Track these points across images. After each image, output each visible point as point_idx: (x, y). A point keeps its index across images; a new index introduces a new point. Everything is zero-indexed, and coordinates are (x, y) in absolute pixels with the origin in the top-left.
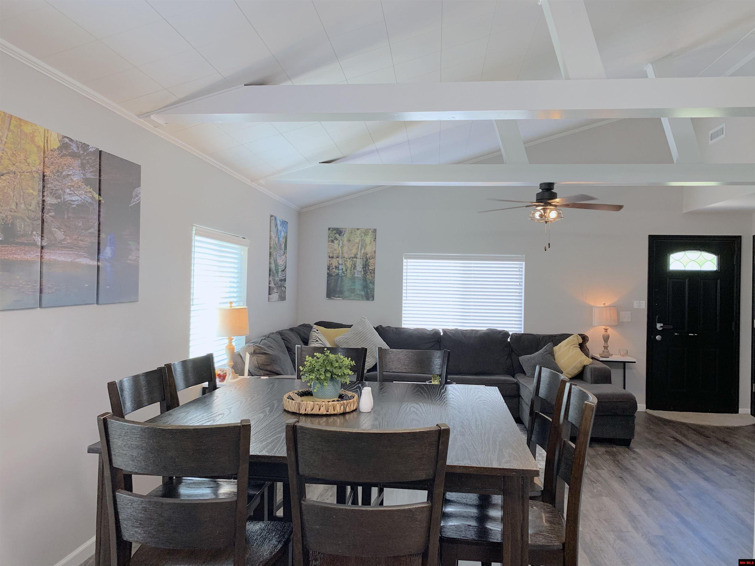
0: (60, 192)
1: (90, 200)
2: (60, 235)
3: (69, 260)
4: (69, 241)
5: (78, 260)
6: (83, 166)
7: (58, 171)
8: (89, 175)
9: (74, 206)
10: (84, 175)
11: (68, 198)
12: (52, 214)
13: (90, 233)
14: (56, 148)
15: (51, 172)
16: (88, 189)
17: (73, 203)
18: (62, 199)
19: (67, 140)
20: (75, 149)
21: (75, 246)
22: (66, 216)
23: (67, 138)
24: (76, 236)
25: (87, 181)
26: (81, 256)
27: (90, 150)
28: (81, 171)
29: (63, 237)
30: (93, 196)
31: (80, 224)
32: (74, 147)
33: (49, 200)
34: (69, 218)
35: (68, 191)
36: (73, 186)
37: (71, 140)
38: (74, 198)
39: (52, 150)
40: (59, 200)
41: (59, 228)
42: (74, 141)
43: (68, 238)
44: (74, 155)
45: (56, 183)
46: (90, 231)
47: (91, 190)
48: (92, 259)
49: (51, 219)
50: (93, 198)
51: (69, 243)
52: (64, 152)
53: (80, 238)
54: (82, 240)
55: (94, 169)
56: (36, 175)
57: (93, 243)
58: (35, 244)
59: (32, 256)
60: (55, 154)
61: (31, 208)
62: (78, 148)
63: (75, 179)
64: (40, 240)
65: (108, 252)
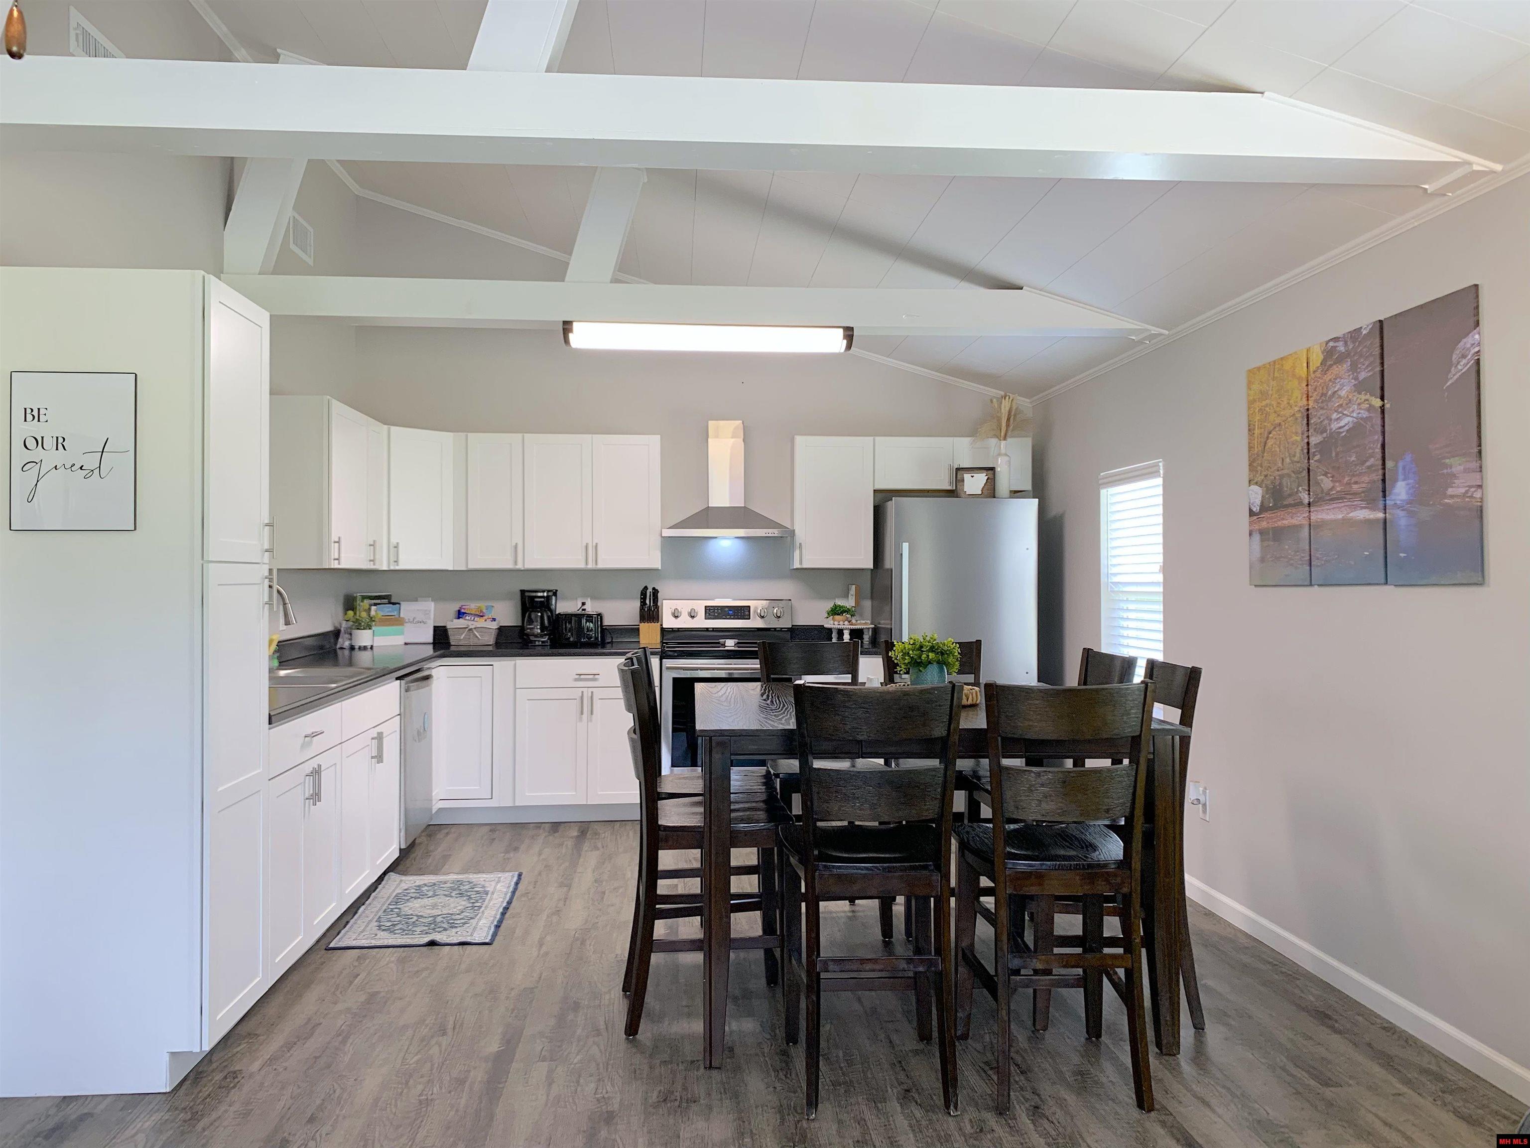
0: (1326, 422)
1: (1365, 414)
2: (1326, 483)
3: (1340, 516)
4: (1338, 489)
5: (1351, 515)
6: (1354, 368)
7: (1322, 395)
8: (1363, 375)
9: (1343, 434)
10: (1356, 379)
11: (1335, 426)
12: (1317, 458)
13: (1369, 467)
14: (1319, 365)
15: (1315, 401)
16: (1363, 397)
17: (1341, 430)
18: (1328, 432)
19: (1331, 344)
20: (1343, 349)
21: (1347, 494)
22: (1334, 455)
23: (1331, 340)
24: (1348, 479)
25: (1360, 387)
26: (1355, 508)
27: (1364, 332)
28: (1351, 376)
29: (1331, 485)
30: (1370, 405)
31: (1353, 459)
32: (1341, 347)
33: (1314, 440)
34: (1337, 455)
35: (1335, 416)
36: (1341, 406)
37: (1336, 339)
38: (1342, 423)
39: (1314, 372)
40: (1325, 435)
41: (1325, 474)
42: (1340, 338)
43: (1337, 484)
44: (1340, 360)
45: (1322, 412)
46: (1368, 464)
47: (1368, 397)
48: (1373, 509)
49: (1317, 464)
50: (1371, 408)
51: (1338, 492)
52: (1329, 363)
53: (1354, 479)
54: (1356, 483)
55: (1372, 359)
56: (1298, 415)
57: (1374, 482)
58: (1301, 503)
59: (1299, 518)
60: (1318, 374)
61: (1296, 459)
62: (1346, 343)
63: (1343, 393)
64: (1306, 496)
65: (1400, 491)
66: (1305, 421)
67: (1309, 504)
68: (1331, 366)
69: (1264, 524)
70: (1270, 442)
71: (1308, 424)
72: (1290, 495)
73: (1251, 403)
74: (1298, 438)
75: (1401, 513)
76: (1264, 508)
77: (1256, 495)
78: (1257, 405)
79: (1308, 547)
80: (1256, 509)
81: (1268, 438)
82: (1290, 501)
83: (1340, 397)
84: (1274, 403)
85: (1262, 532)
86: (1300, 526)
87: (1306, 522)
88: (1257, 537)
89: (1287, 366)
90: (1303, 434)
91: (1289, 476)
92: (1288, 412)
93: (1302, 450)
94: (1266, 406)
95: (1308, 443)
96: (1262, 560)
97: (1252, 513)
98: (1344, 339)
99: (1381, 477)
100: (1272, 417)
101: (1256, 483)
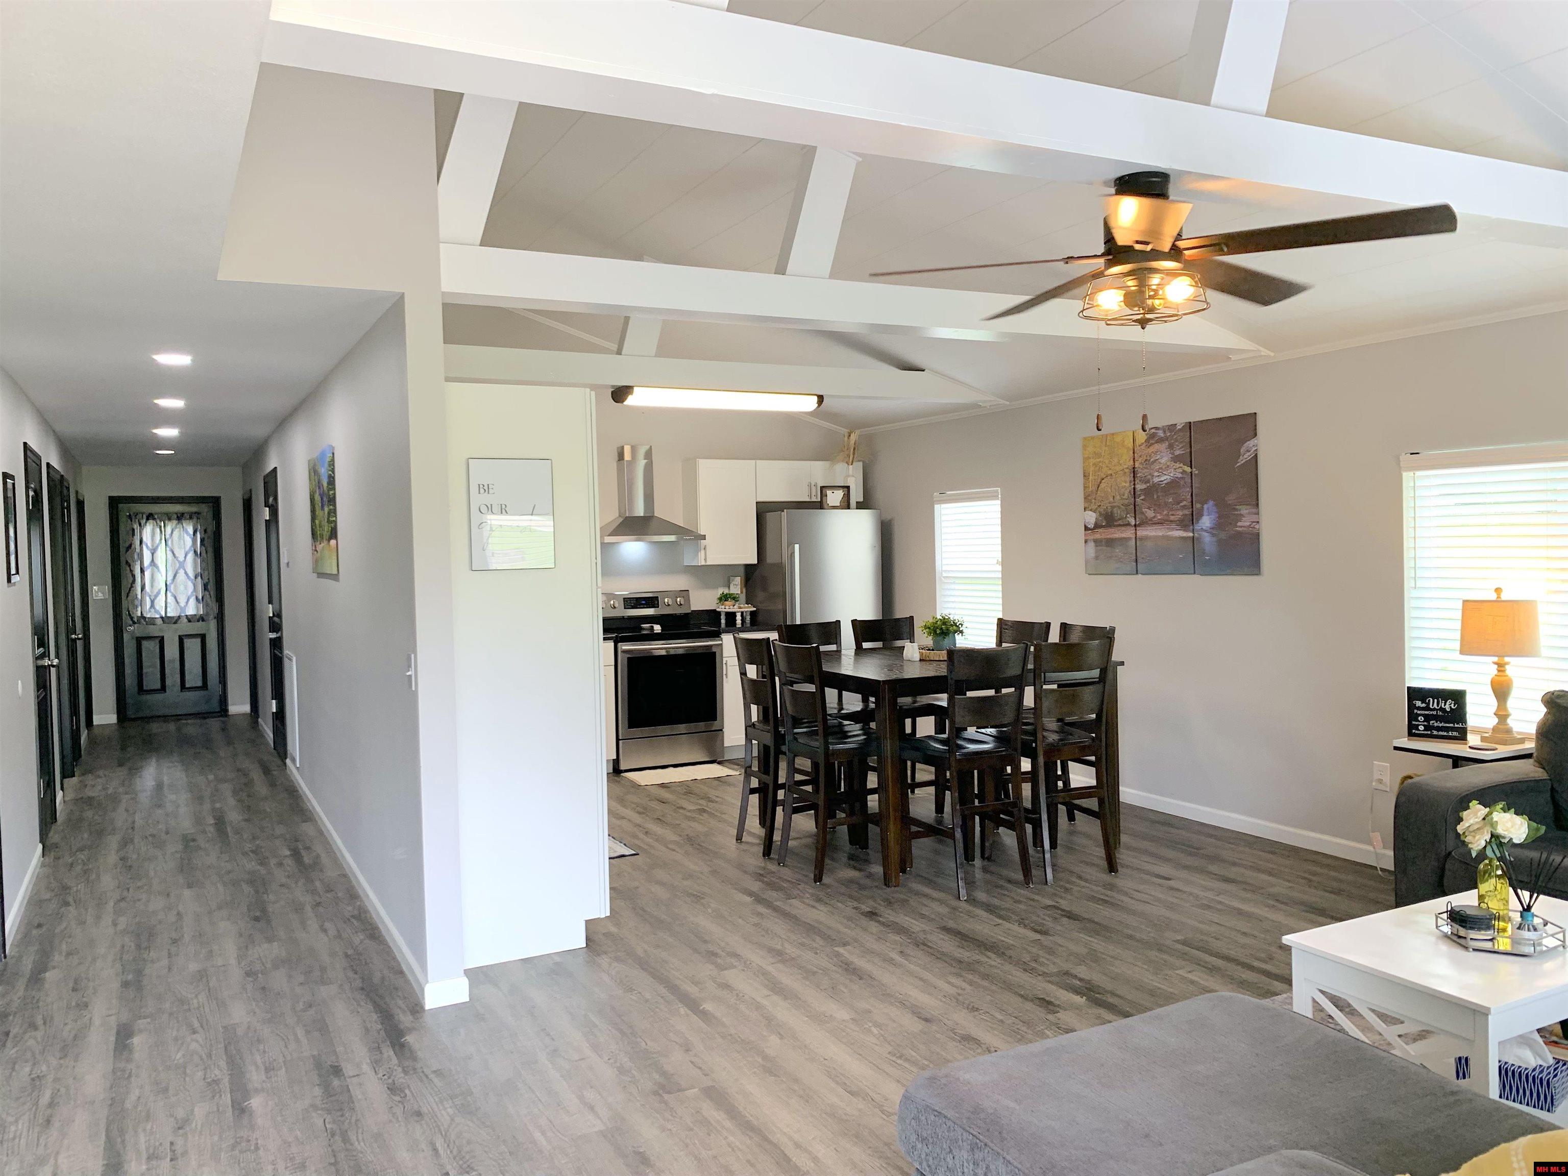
0: (1149, 477)
1: (1180, 475)
2: (1150, 514)
3: (1160, 534)
5: (1169, 533)
6: (1171, 447)
7: (1146, 460)
8: (1177, 452)
9: (1163, 485)
10: (1173, 454)
11: (1156, 480)
12: (1142, 497)
13: (1182, 506)
14: (1143, 442)
15: (1141, 463)
16: (1178, 465)
17: (1161, 483)
18: (1151, 483)
19: (1153, 431)
20: (1162, 435)
21: (1166, 521)
22: (1155, 497)
24: (1166, 512)
25: (1176, 459)
26: (1173, 529)
27: (1179, 427)
28: (1168, 452)
29: (1153, 515)
30: (1182, 470)
31: (1171, 500)
32: (1161, 434)
33: (1140, 487)
34: (1158, 497)
35: (1156, 474)
36: (1161, 468)
37: (1157, 428)
38: (1162, 479)
39: (1140, 446)
40: (1148, 484)
41: (1149, 508)
42: (1160, 428)
43: (1158, 515)
44: (1161, 440)
45: (1145, 470)
46: (1182, 504)
47: (1182, 465)
48: (1185, 530)
49: (1142, 501)
50: (1184, 472)
51: (1159, 519)
52: (1151, 442)
53: (1170, 513)
54: (1173, 515)
55: (1184, 444)
56: (1127, 471)
57: (1186, 515)
58: (1129, 524)
59: (1129, 533)
60: (1143, 447)
61: (1124, 497)
62: (1165, 432)
63: (1163, 461)
64: (1134, 521)
65: (1206, 522)
66: (1132, 475)
67: (1135, 525)
68: (1153, 444)
69: (1098, 536)
70: (1102, 485)
71: (1134, 477)
72: (1119, 519)
73: (1086, 459)
74: (1127, 485)
75: (1206, 534)
76: (1097, 526)
77: (1091, 518)
78: (1092, 461)
79: (1134, 551)
80: (1091, 526)
81: (1100, 483)
82: (1120, 522)
83: (1160, 463)
84: (1107, 461)
85: (1095, 541)
86: (1129, 539)
87: (1134, 537)
88: (1091, 545)
89: (1118, 439)
90: (1130, 482)
91: (1119, 507)
92: (1118, 468)
93: (1130, 492)
94: (1100, 462)
95: (1134, 489)
96: (1097, 558)
97: (1086, 528)
98: (1164, 429)
99: (1191, 513)
100: (1105, 469)
101: (1091, 510)
